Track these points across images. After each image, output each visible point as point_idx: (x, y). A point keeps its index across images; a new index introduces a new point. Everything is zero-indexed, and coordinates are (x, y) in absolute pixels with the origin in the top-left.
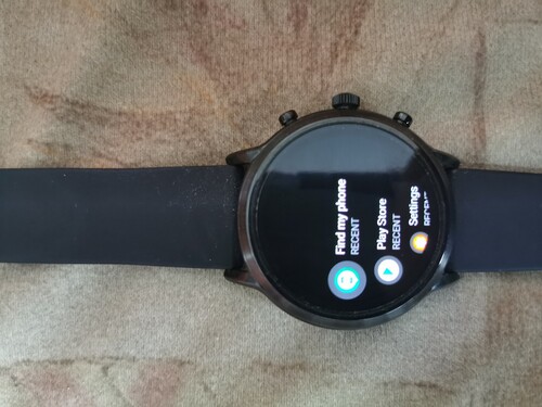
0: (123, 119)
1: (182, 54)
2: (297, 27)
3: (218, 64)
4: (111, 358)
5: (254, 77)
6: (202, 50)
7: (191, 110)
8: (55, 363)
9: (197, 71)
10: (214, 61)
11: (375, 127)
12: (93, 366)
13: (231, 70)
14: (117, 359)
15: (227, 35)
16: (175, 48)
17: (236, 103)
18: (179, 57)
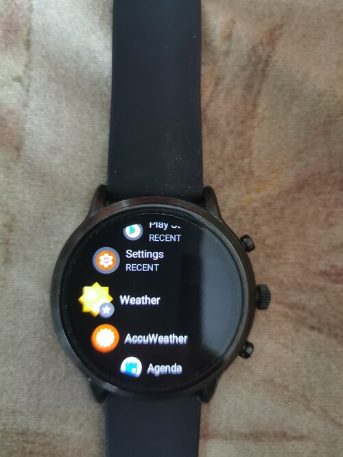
0: (250, 108)
1: (305, 166)
2: (324, 274)
3: (294, 199)
4: (29, 85)
5: (278, 232)
6: (308, 184)
7: (251, 173)
8: (29, 34)
9: (288, 179)
10: (296, 195)
11: (239, 325)
12: (23, 68)
13: (287, 211)
14: (28, 91)
15: (320, 209)
16: (312, 159)
17: (256, 214)
18: (303, 163)
